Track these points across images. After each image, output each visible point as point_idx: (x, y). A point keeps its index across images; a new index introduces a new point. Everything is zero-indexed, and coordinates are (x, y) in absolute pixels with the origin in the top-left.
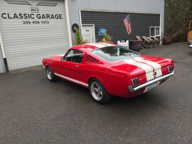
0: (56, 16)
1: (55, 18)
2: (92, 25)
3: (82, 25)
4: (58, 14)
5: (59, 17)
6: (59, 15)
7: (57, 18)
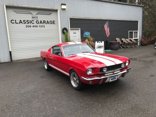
0: (51, 22)
1: (49, 23)
2: (79, 29)
3: (70, 29)
4: (52, 21)
5: (53, 23)
6: (53, 21)
7: (51, 23)
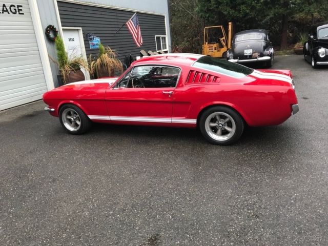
0: (12, 8)
1: (10, 12)
2: (78, 30)
3: (63, 29)
4: (16, 5)
5: (17, 10)
6: (18, 6)
7: (14, 11)
